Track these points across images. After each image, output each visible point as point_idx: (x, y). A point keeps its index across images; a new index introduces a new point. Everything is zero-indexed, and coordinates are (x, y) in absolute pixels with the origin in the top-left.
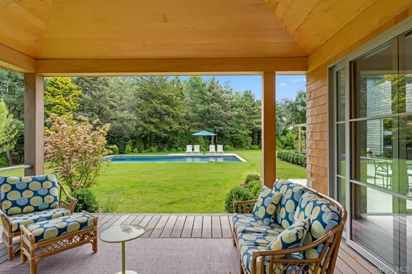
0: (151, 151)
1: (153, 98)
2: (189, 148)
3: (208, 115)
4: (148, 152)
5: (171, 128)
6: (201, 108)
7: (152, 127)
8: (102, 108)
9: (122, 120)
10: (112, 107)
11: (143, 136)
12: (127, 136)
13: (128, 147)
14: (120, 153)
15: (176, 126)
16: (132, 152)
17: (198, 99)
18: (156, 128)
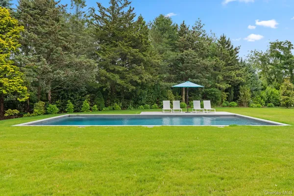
0: (114, 109)
1: (118, 39)
2: (166, 104)
3: (180, 65)
4: (110, 110)
5: (141, 78)
6: (173, 55)
7: (117, 76)
8: (52, 50)
9: (79, 67)
10: (65, 48)
11: (104, 89)
12: (84, 89)
13: (86, 104)
14: (75, 111)
15: (147, 76)
16: (91, 109)
17: (168, 45)
18: (122, 78)
